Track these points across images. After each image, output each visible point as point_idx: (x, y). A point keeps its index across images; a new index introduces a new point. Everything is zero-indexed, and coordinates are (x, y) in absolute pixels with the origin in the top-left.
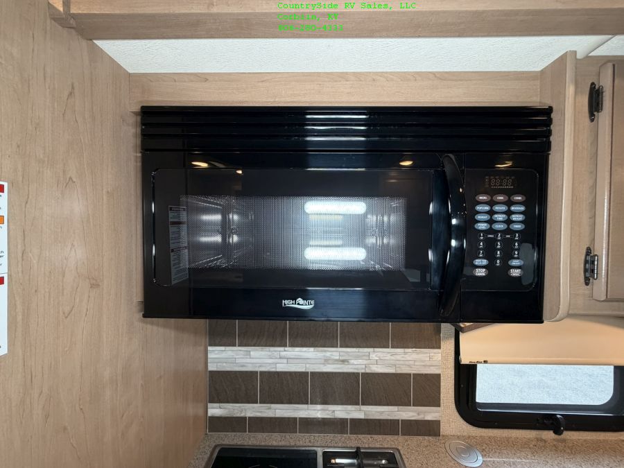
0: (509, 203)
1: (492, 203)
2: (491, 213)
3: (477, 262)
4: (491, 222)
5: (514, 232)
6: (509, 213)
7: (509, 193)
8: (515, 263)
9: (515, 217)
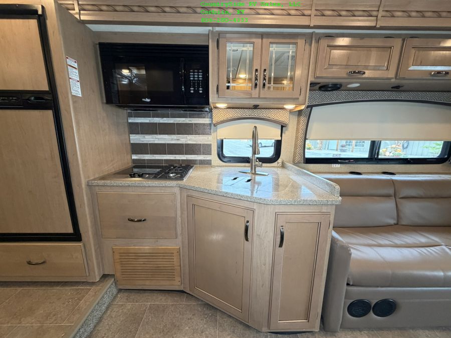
0: (198, 72)
1: (194, 72)
2: (194, 75)
3: (191, 89)
4: (194, 77)
5: (200, 80)
6: (198, 75)
7: (198, 70)
8: (201, 89)
9: (200, 76)
